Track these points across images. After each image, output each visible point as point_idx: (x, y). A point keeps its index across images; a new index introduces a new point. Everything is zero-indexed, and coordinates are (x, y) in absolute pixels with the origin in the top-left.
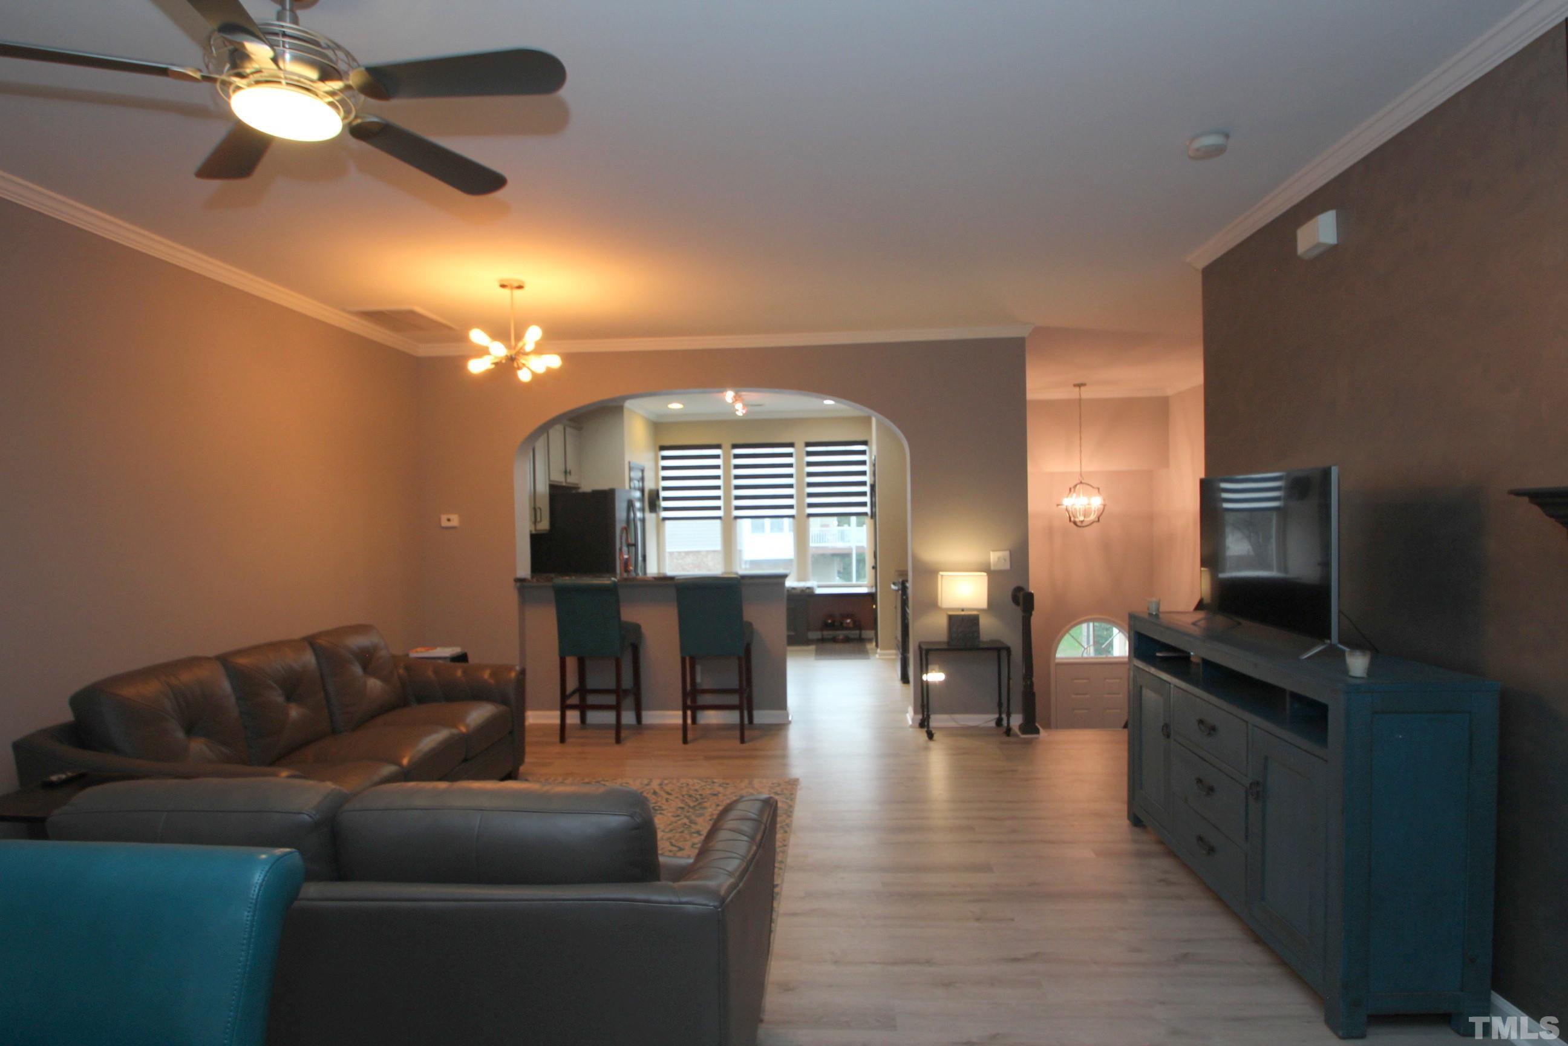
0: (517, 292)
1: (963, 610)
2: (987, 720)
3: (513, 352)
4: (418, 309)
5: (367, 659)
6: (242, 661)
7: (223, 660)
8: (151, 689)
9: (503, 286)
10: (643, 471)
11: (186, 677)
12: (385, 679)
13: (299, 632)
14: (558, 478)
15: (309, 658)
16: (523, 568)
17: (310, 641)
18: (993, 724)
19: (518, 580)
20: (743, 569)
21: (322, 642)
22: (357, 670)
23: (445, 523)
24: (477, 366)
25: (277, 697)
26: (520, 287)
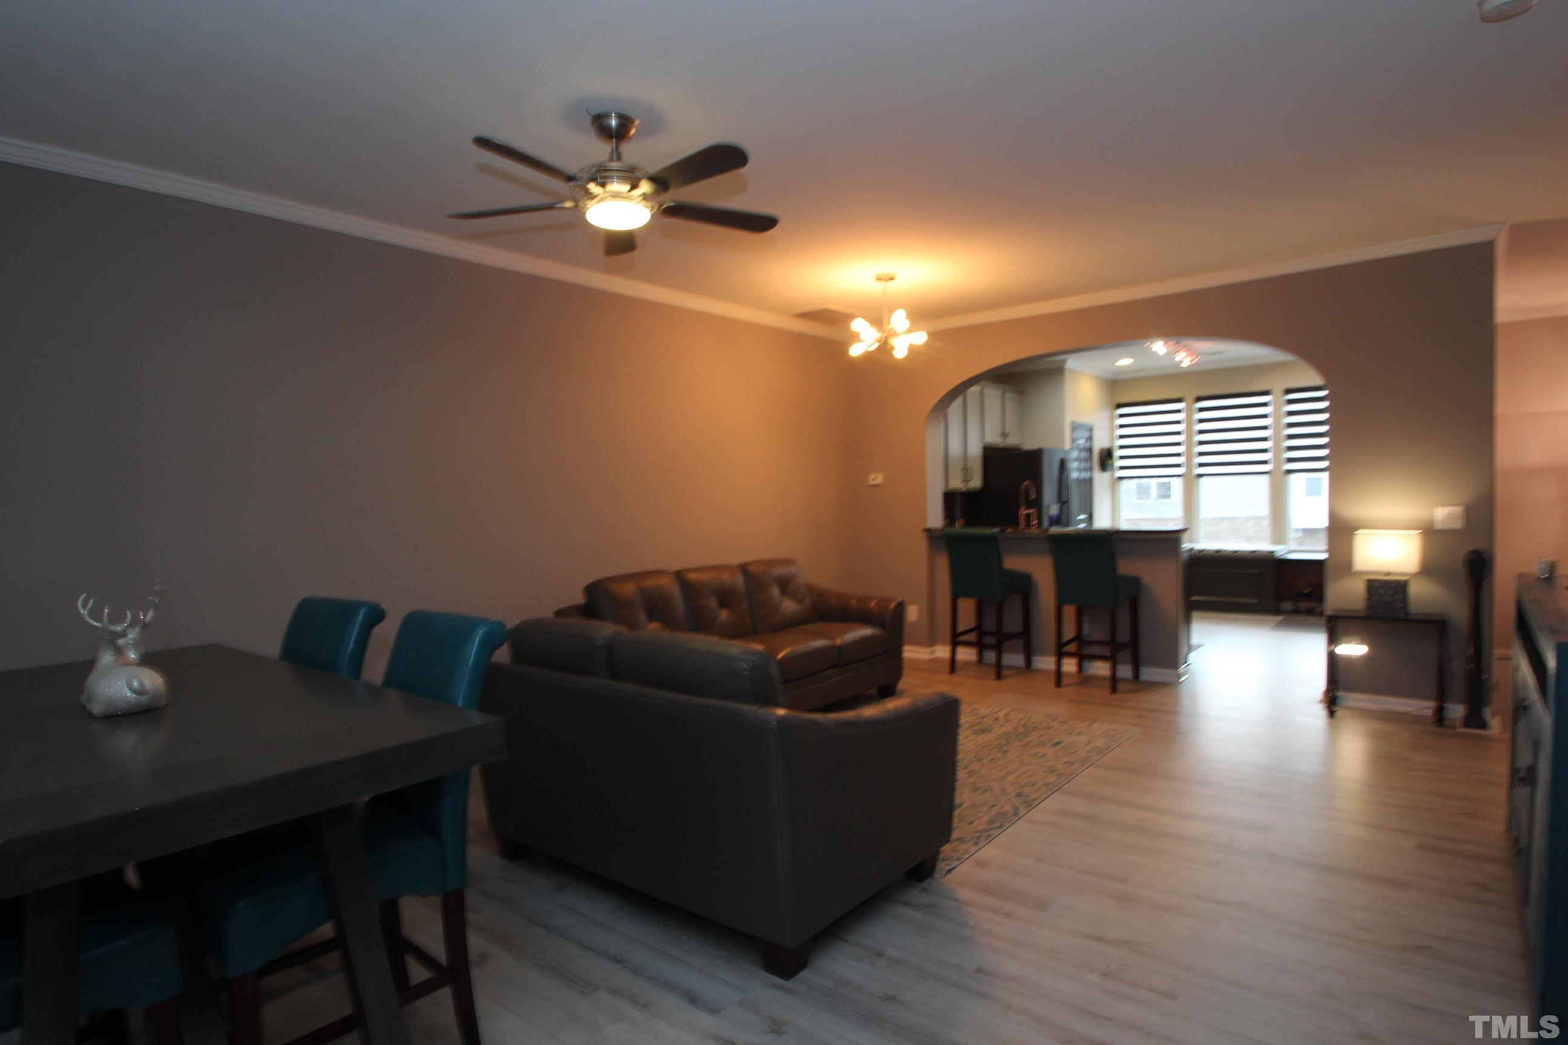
0: (890, 283)
1: (1388, 574)
2: (1425, 707)
3: (885, 334)
4: (833, 307)
5: (786, 585)
6: (692, 576)
7: (679, 575)
8: (629, 589)
9: (879, 279)
10: (1091, 430)
11: (651, 582)
12: (800, 601)
13: (736, 560)
14: (993, 438)
15: (739, 580)
16: (935, 518)
17: (744, 568)
18: (1429, 713)
19: (929, 531)
20: (1124, 526)
21: (753, 569)
22: (775, 591)
23: (872, 482)
24: (855, 351)
25: (713, 603)
26: (892, 279)
